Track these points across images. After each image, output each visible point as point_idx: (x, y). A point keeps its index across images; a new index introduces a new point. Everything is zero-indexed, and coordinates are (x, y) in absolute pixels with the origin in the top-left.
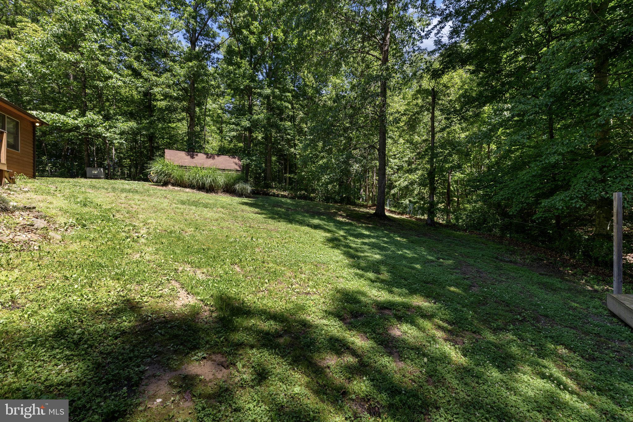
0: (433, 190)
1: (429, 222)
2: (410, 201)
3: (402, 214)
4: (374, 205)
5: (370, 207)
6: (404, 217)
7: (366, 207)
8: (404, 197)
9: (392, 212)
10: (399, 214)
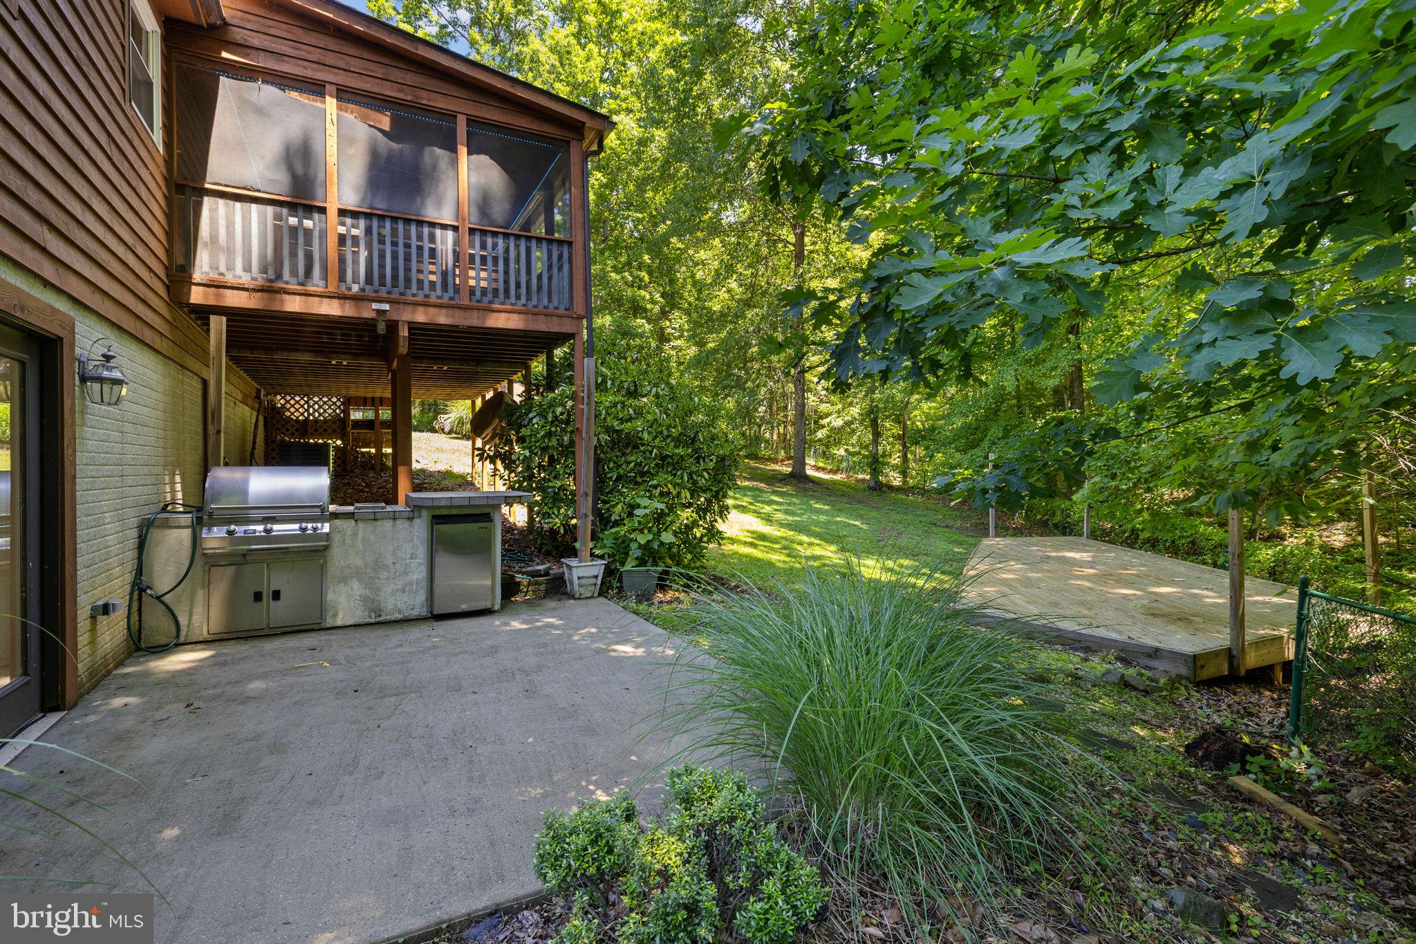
0: (877, 434)
1: (872, 484)
2: (846, 450)
3: (835, 472)
4: (789, 458)
5: (782, 461)
6: (838, 477)
7: (775, 461)
8: (838, 443)
9: (818, 469)
10: (831, 471)
